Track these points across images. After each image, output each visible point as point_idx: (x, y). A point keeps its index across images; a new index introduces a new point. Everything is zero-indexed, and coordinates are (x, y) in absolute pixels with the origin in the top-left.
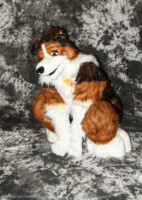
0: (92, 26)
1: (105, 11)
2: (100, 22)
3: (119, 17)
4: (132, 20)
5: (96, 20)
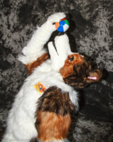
0: (86, 48)
1: (94, 40)
2: (91, 46)
3: (103, 44)
4: (110, 46)
5: (88, 44)
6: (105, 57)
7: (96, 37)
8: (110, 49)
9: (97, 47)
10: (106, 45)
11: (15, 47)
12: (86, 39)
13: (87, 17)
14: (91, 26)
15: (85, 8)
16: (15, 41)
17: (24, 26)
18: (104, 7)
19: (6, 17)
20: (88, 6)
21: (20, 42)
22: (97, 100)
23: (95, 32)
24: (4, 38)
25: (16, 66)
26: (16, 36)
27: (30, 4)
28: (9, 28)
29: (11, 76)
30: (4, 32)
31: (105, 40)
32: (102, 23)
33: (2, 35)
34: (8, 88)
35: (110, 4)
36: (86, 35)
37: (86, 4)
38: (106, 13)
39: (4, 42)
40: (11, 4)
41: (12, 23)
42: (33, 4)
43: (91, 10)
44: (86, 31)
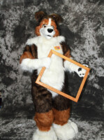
6: (95, 64)
7: (85, 47)
8: (99, 57)
9: (87, 56)
10: (95, 53)
11: (15, 64)
12: (76, 50)
13: (74, 30)
14: (80, 38)
15: (72, 22)
16: (14, 59)
17: (20, 46)
18: (89, 18)
19: (3, 39)
20: (74, 20)
21: (18, 59)
22: (92, 103)
23: (84, 43)
24: (4, 58)
25: (18, 81)
26: (14, 55)
27: (22, 25)
28: (7, 49)
29: (15, 90)
30: (3, 53)
31: (93, 49)
32: (89, 34)
33: (2, 56)
34: (14, 101)
35: (94, 16)
36: (75, 46)
37: (72, 18)
38: (91, 24)
39: (4, 61)
40: (6, 27)
41: (9, 44)
42: (25, 25)
43: (77, 23)
44: (75, 43)
